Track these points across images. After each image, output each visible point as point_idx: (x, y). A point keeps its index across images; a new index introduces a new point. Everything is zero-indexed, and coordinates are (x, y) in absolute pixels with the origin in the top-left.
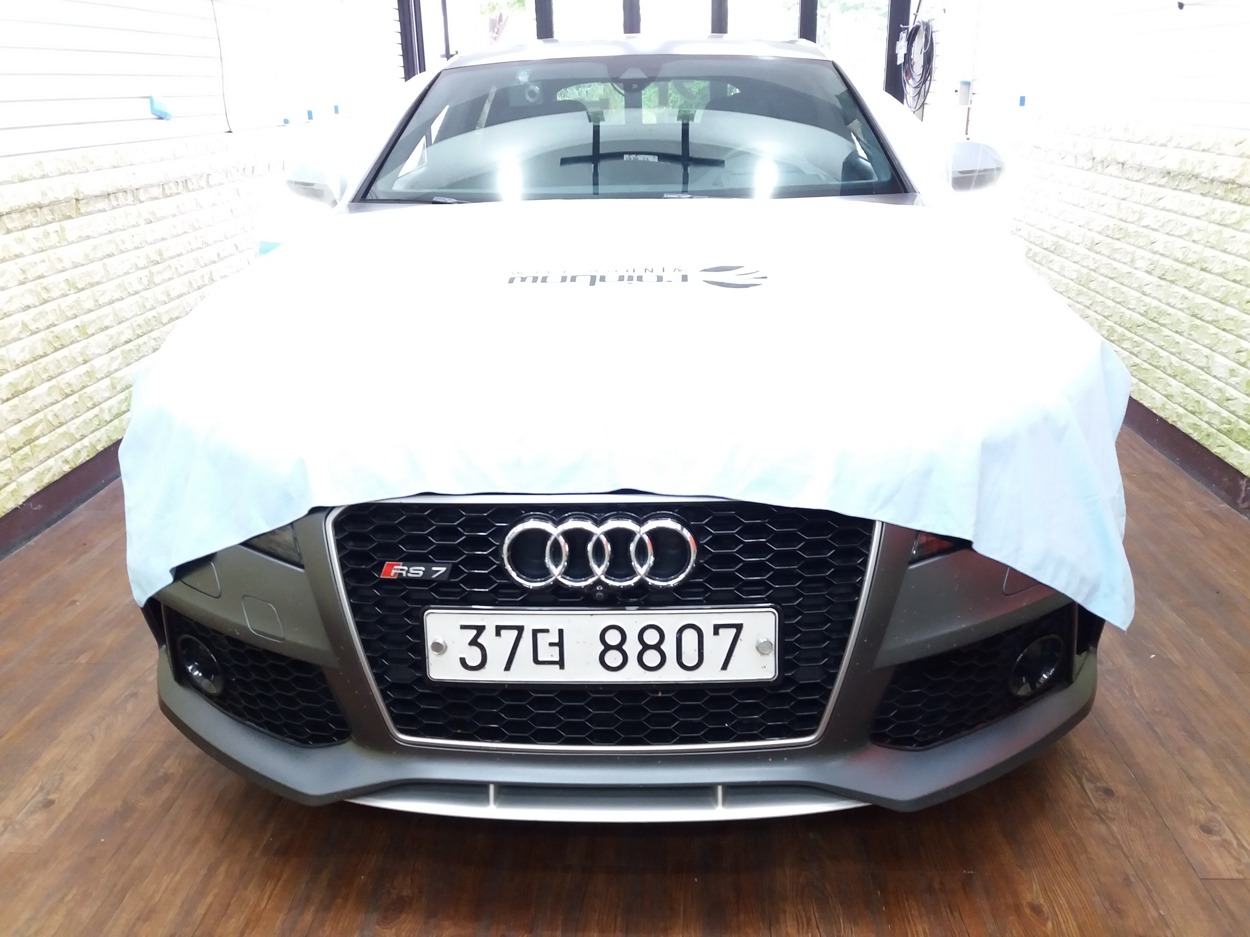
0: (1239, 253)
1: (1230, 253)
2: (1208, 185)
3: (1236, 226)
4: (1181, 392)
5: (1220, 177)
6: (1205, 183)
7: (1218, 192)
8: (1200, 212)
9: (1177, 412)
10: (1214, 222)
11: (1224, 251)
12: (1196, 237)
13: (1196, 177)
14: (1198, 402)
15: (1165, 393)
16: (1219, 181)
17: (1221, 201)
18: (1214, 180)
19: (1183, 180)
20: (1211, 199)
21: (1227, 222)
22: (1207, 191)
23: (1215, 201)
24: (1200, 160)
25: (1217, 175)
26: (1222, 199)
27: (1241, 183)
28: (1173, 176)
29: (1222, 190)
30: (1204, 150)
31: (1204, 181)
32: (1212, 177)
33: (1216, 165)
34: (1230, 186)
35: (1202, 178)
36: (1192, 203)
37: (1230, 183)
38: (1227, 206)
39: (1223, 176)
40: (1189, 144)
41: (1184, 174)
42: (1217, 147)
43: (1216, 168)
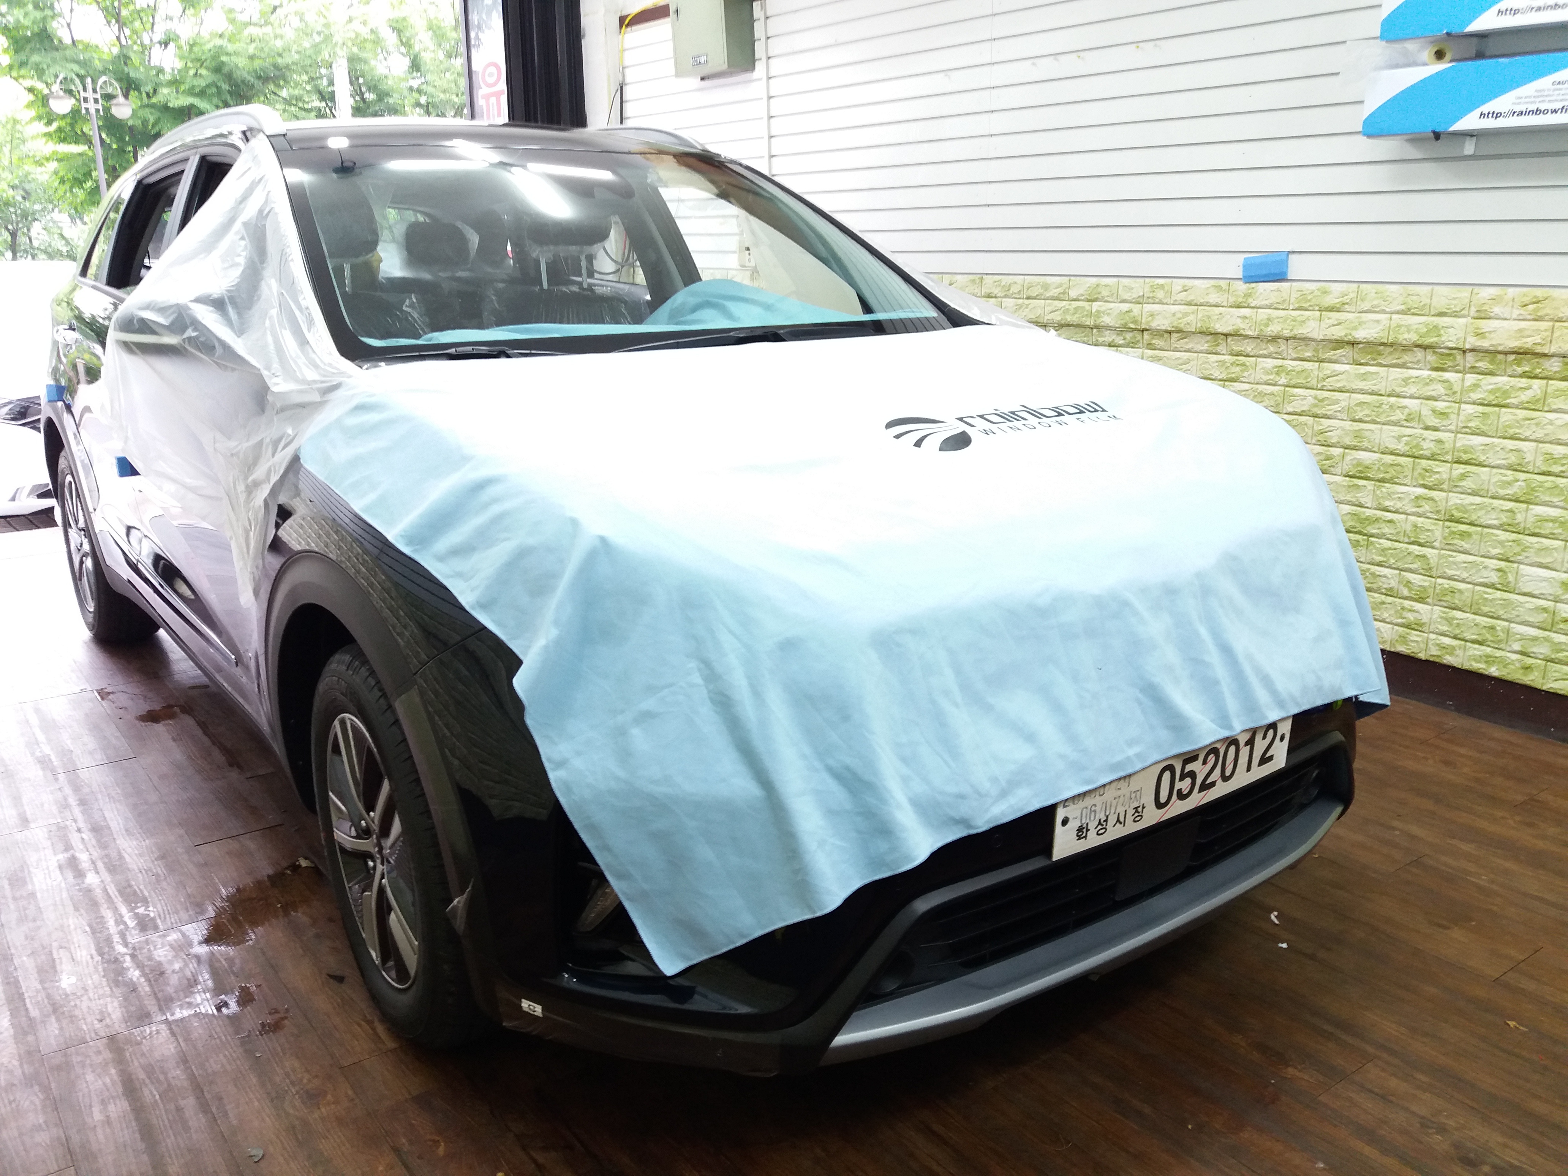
0: (1548, 439)
1: (1526, 440)
2: (1459, 357)
3: (1535, 405)
4: (1442, 617)
5: (1492, 345)
6: (1449, 354)
7: (1479, 364)
8: (1440, 389)
9: (1438, 645)
10: (1474, 403)
11: (1512, 438)
12: (1433, 421)
13: (1425, 347)
14: (1493, 628)
15: (1400, 621)
16: (1487, 351)
17: (1489, 377)
18: (1472, 350)
19: (1386, 353)
20: (1461, 375)
21: (1508, 401)
22: (1450, 364)
23: (1468, 376)
24: (1436, 327)
25: (1485, 344)
26: (1492, 374)
27: (1546, 352)
28: (1364, 348)
29: (1492, 362)
30: (1441, 314)
31: (1446, 351)
32: (1468, 346)
33: (1480, 331)
34: (1513, 357)
35: (1442, 348)
36: (1413, 380)
37: (1514, 353)
38: (1502, 380)
39: (1500, 345)
40: (1403, 307)
41: (1391, 345)
42: (1473, 309)
43: (1480, 335)
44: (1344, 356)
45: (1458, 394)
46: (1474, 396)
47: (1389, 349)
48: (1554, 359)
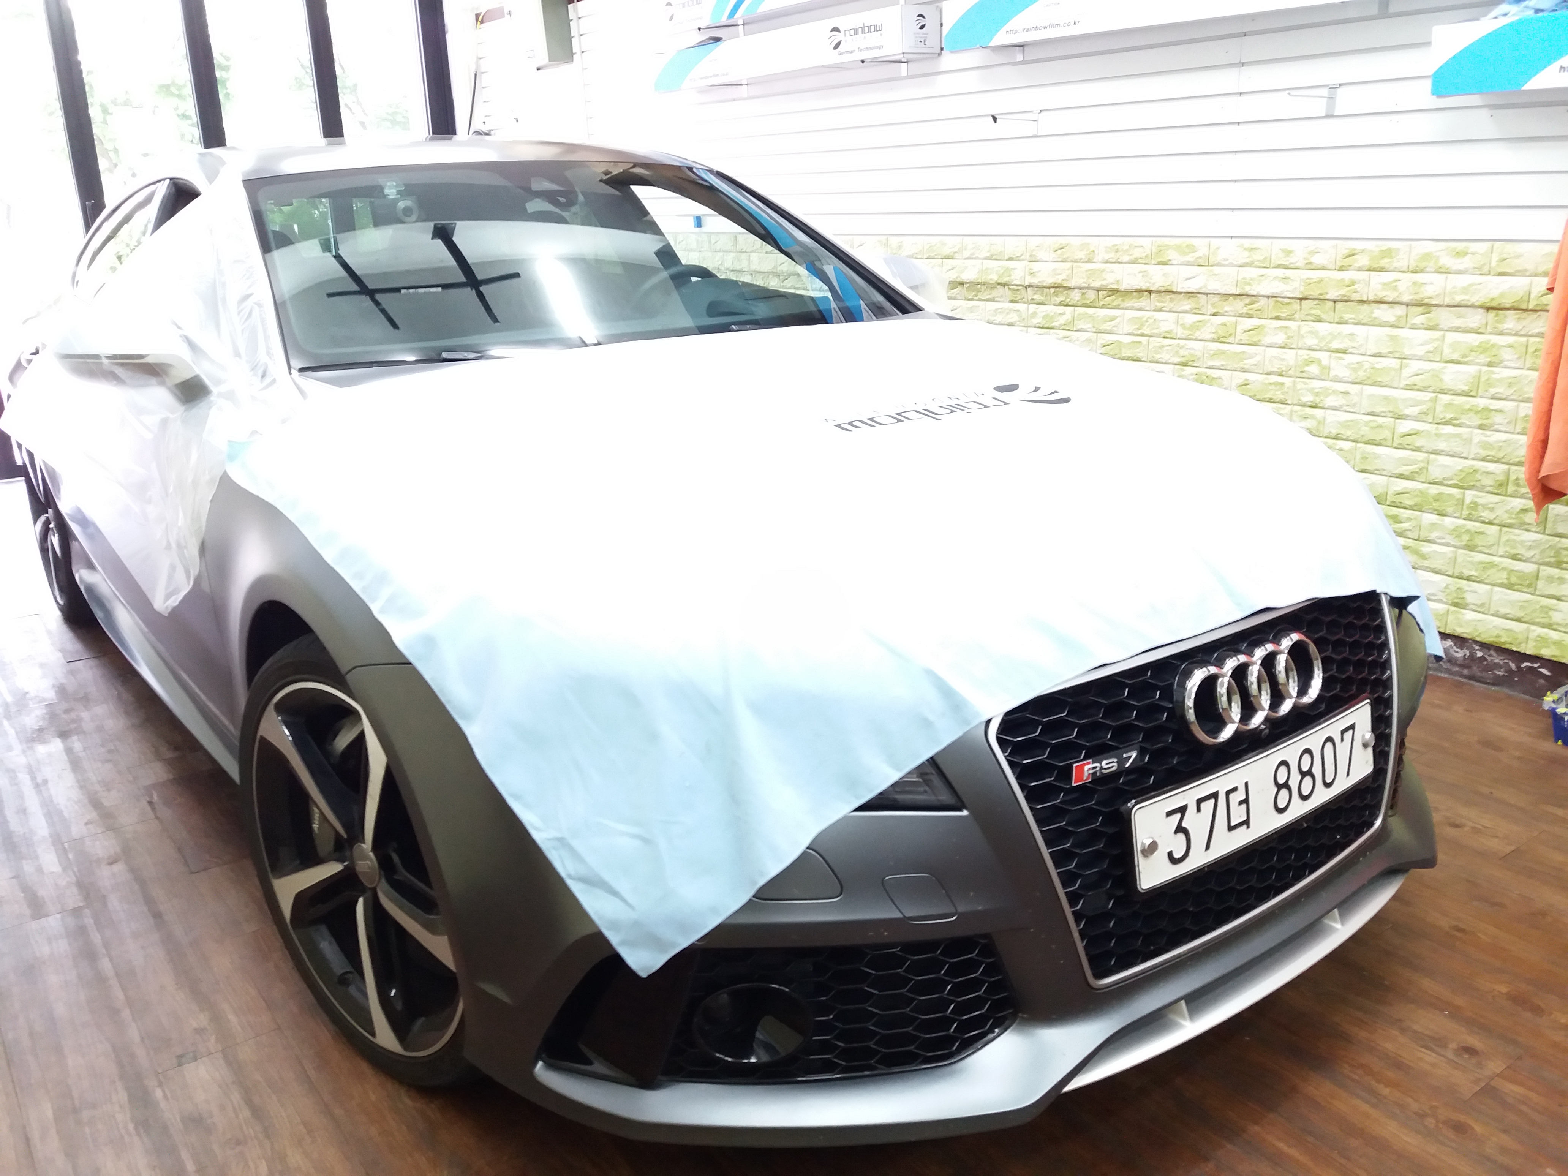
2: (1023, 291)
3: (1068, 326)
5: (1039, 282)
6: (1018, 290)
7: (1035, 297)
13: (1003, 285)
16: (1038, 287)
17: (1042, 306)
18: (1030, 286)
19: (983, 290)
20: (1026, 305)
21: (1054, 324)
22: (1019, 297)
23: (1031, 306)
24: (1007, 268)
25: (1035, 281)
26: (1042, 304)
27: (1069, 286)
28: (969, 286)
29: (1042, 294)
30: (1010, 259)
31: (1016, 287)
32: (1027, 283)
33: (1032, 271)
34: (1052, 290)
35: (1013, 285)
36: (1000, 310)
37: (1053, 287)
38: (1050, 309)
39: (1043, 281)
40: (988, 255)
41: (984, 284)
42: (1028, 254)
43: (1032, 274)
44: (958, 294)
45: (1026, 320)
46: (1035, 321)
47: (983, 288)
48: (1076, 290)
